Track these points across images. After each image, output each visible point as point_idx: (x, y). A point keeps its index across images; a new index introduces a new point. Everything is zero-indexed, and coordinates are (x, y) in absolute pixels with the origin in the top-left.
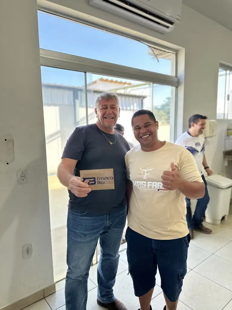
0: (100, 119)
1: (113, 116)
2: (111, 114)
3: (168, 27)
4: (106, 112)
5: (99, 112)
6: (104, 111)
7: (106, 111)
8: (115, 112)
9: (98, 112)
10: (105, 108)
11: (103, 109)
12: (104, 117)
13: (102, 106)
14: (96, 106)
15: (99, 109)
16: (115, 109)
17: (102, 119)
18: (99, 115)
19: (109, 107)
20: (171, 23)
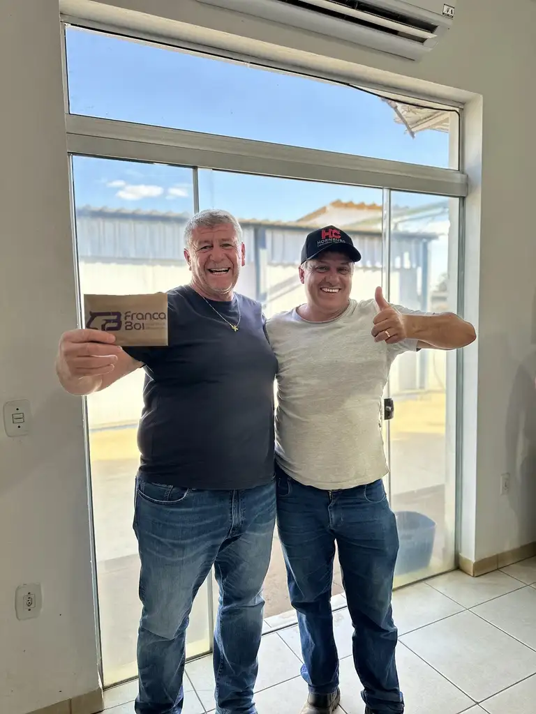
0: (197, 273)
1: (228, 264)
2: (222, 260)
3: (422, 40)
4: (209, 257)
5: (193, 259)
6: (205, 256)
7: (209, 253)
8: (231, 255)
9: (191, 257)
10: (205, 247)
11: (204, 250)
12: (207, 268)
13: (200, 243)
14: (186, 243)
15: (193, 250)
16: (230, 247)
17: (203, 273)
18: (194, 266)
19: (216, 245)
20: (430, 28)
